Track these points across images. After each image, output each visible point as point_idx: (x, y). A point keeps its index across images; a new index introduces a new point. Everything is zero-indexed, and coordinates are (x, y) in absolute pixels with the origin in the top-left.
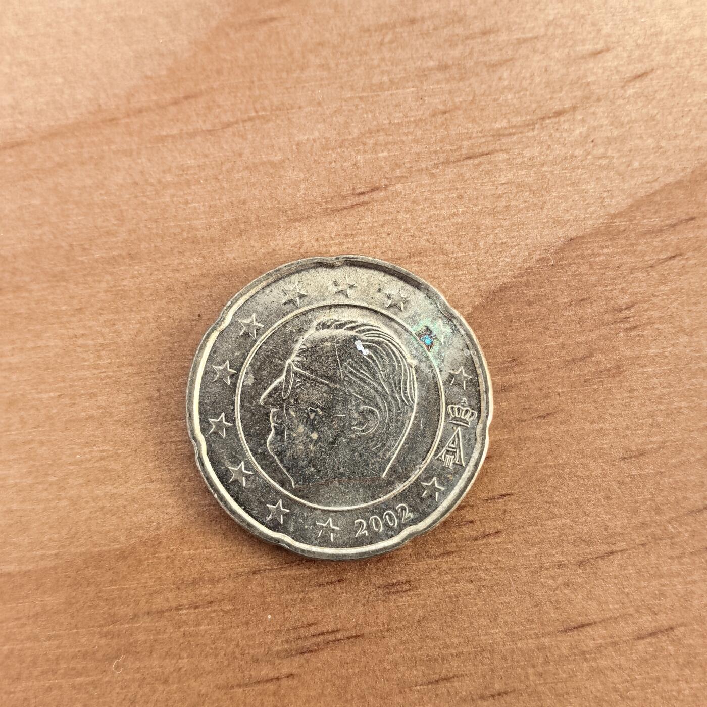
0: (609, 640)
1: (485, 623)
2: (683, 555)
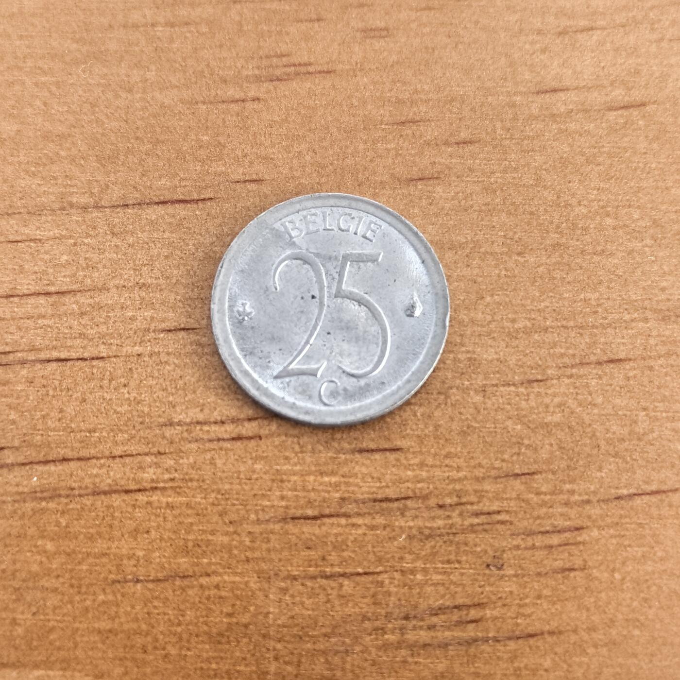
0: (580, 107)
1: (458, 76)
2: (661, 40)
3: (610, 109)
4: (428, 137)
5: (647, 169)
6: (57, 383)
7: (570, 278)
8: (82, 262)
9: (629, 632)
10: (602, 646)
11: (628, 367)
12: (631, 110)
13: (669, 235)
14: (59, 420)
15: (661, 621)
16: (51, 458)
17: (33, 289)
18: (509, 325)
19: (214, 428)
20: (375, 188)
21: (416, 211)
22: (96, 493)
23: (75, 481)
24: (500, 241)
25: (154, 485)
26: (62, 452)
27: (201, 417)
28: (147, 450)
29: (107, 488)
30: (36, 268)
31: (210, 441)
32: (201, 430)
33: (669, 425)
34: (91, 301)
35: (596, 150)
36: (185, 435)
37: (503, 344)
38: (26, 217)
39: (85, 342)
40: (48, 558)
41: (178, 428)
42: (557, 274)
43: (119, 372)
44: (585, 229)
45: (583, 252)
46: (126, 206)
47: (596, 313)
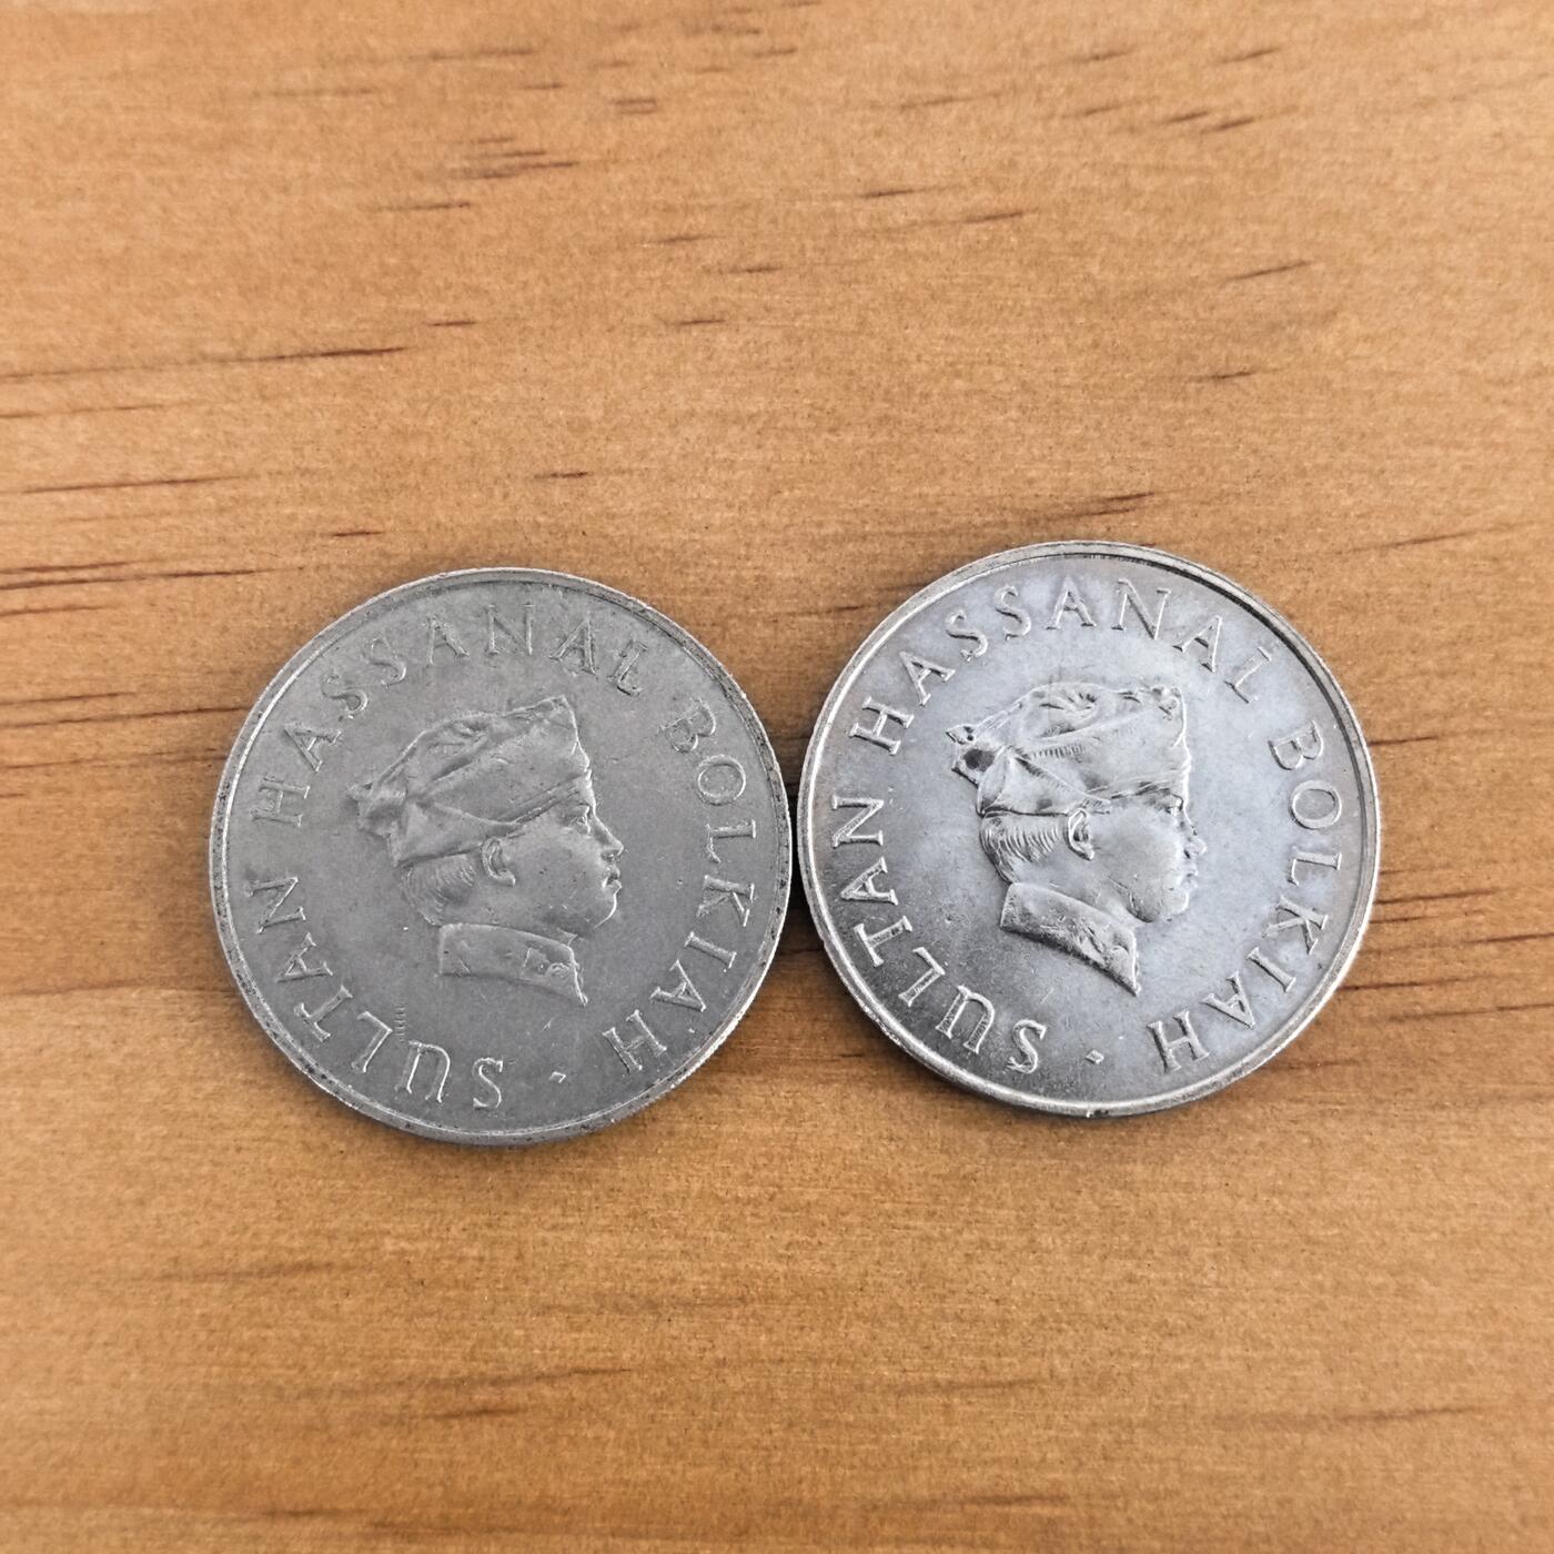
3: (971, 220)
4: (709, 262)
5: (1018, 308)
6: (187, 605)
7: (901, 465)
8: (221, 437)
12: (1000, 222)
13: (1043, 405)
14: (192, 656)
16: (181, 708)
17: (153, 474)
18: (815, 531)
20: (632, 335)
21: (689, 367)
24: (806, 412)
30: (157, 447)
34: (233, 492)
35: (947, 281)
37: (804, 557)
38: (142, 373)
39: (227, 549)
42: (884, 460)
43: (273, 591)
44: (926, 396)
45: (921, 428)
46: (282, 358)
47: (933, 514)
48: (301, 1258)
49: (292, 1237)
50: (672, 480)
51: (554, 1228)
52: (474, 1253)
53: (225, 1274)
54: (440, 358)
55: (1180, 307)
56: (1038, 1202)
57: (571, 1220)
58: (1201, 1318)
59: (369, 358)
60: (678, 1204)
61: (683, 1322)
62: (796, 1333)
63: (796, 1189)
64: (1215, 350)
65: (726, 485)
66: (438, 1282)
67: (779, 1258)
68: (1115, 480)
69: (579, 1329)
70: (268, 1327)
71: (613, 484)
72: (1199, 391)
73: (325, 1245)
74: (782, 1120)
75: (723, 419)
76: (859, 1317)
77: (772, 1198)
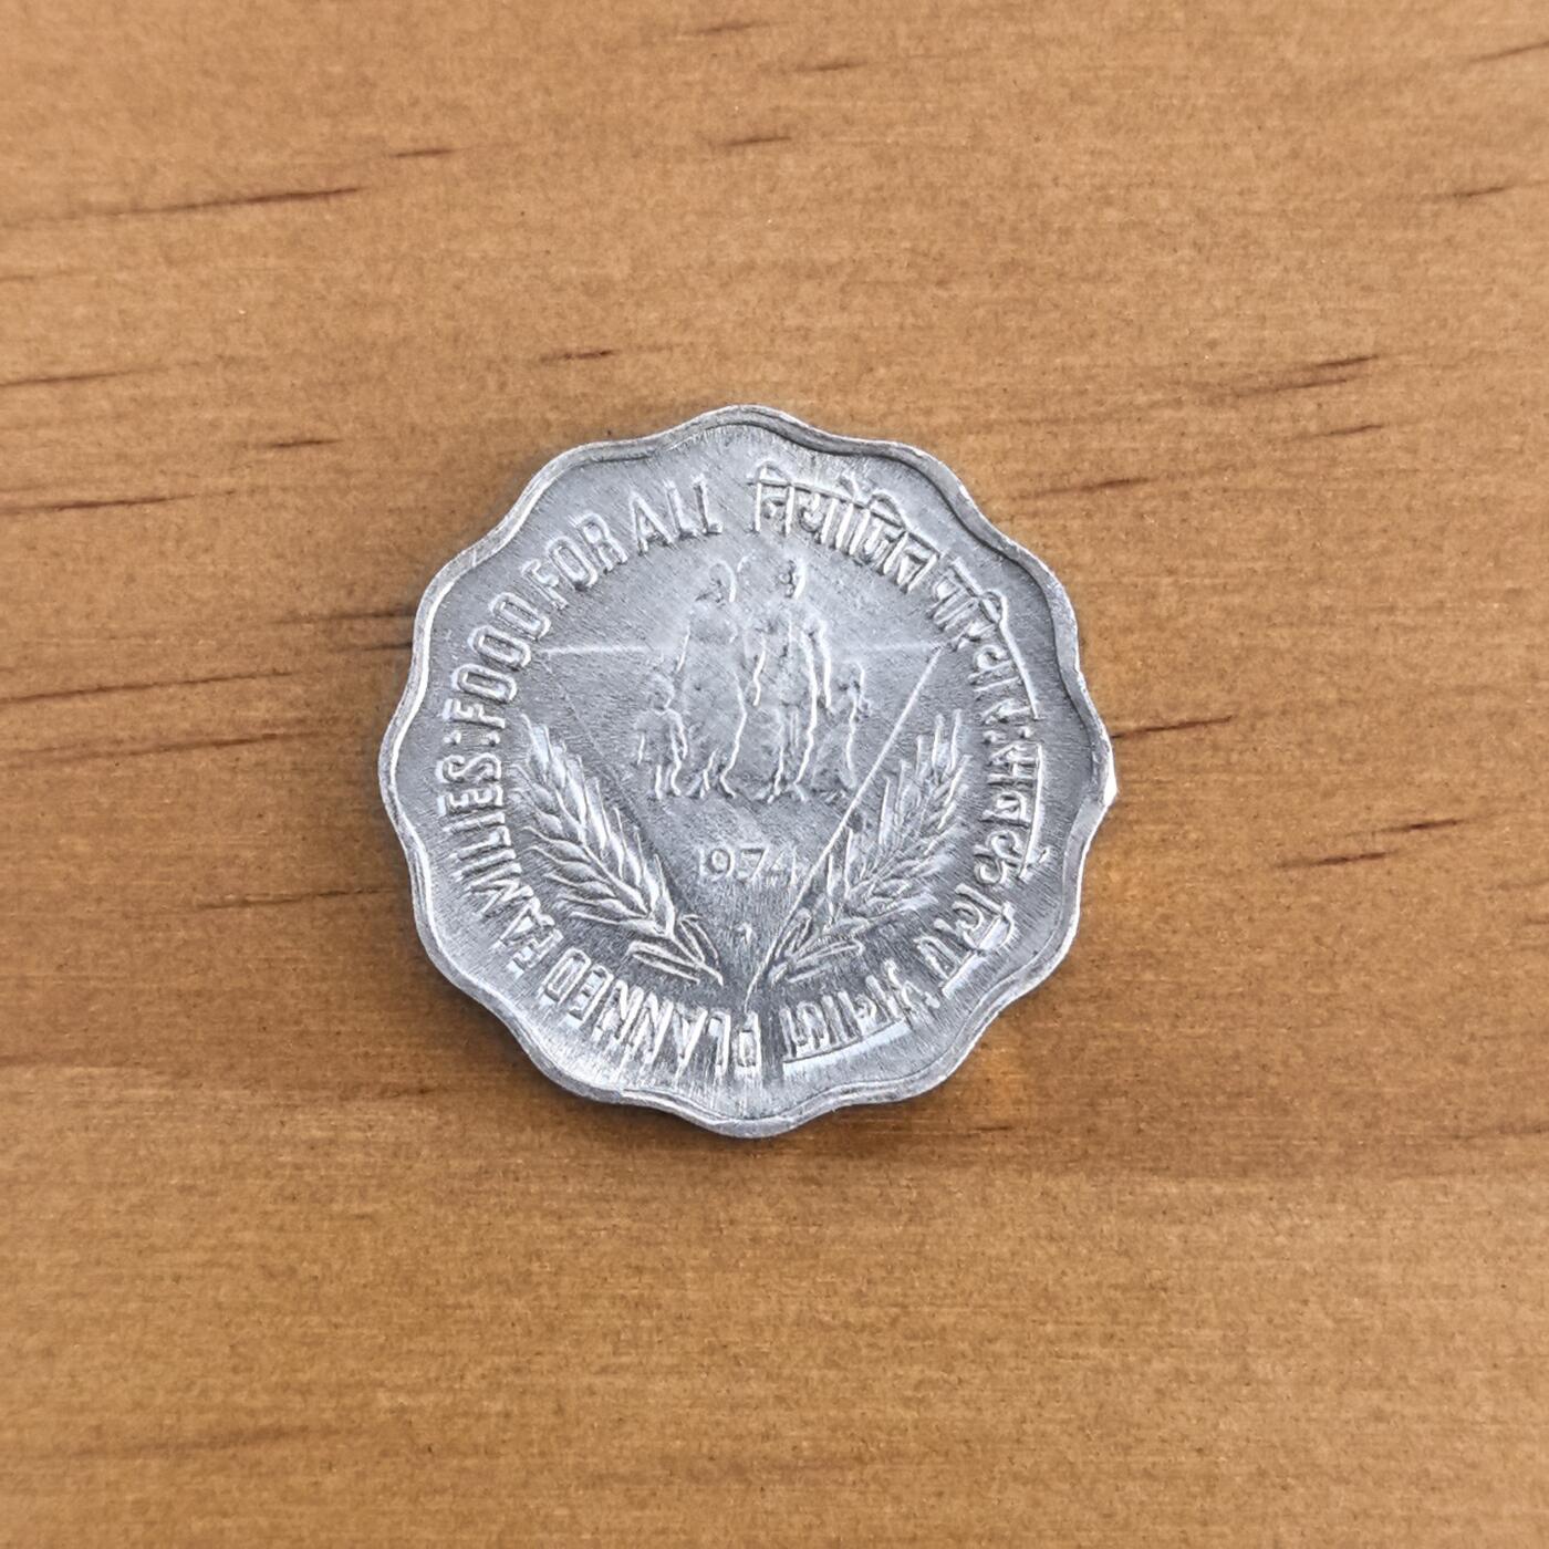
4: (767, 58)
5: (1188, 108)
6: (78, 548)
7: (1036, 327)
8: (114, 317)
9: (1135, 976)
10: (1085, 1001)
11: (1141, 495)
13: (1226, 239)
14: (88, 616)
15: (1196, 955)
16: (76, 688)
17: (26, 369)
18: (921, 420)
19: (373, 623)
20: (665, 161)
22: (165, 748)
23: (122, 729)
24: (904, 259)
25: (267, 731)
26: (96, 675)
27: (349, 605)
28: (253, 669)
29: (182, 739)
30: (28, 334)
31: (367, 649)
32: (351, 629)
33: (1215, 600)
34: (133, 391)
35: (1091, 75)
36: (321, 639)
39: (129, 470)
40: (80, 867)
41: (306, 626)
42: (1012, 323)
43: (194, 525)
44: (1066, 232)
45: (1061, 275)
46: (192, 207)
47: (1083, 393)
48: (265, 1421)
49: (253, 1394)
50: (727, 358)
51: (604, 1370)
52: (498, 1407)
53: (163, 1446)
54: (407, 201)
55: (1407, 100)
56: (1253, 1317)
57: (625, 1360)
58: (1474, 1466)
59: (311, 204)
60: (768, 1335)
61: (781, 1490)
62: (933, 1501)
63: (926, 1309)
64: (1458, 160)
65: (800, 362)
66: (452, 1449)
67: (907, 1402)
68: (1325, 337)
69: (643, 1505)
70: (225, 1515)
71: (647, 367)
72: (1436, 215)
73: (296, 1402)
74: (905, 1217)
75: (792, 272)
76: (1016, 1477)
77: (894, 1321)
